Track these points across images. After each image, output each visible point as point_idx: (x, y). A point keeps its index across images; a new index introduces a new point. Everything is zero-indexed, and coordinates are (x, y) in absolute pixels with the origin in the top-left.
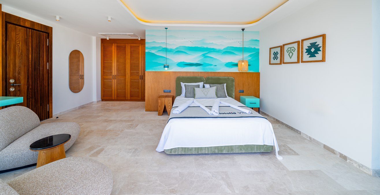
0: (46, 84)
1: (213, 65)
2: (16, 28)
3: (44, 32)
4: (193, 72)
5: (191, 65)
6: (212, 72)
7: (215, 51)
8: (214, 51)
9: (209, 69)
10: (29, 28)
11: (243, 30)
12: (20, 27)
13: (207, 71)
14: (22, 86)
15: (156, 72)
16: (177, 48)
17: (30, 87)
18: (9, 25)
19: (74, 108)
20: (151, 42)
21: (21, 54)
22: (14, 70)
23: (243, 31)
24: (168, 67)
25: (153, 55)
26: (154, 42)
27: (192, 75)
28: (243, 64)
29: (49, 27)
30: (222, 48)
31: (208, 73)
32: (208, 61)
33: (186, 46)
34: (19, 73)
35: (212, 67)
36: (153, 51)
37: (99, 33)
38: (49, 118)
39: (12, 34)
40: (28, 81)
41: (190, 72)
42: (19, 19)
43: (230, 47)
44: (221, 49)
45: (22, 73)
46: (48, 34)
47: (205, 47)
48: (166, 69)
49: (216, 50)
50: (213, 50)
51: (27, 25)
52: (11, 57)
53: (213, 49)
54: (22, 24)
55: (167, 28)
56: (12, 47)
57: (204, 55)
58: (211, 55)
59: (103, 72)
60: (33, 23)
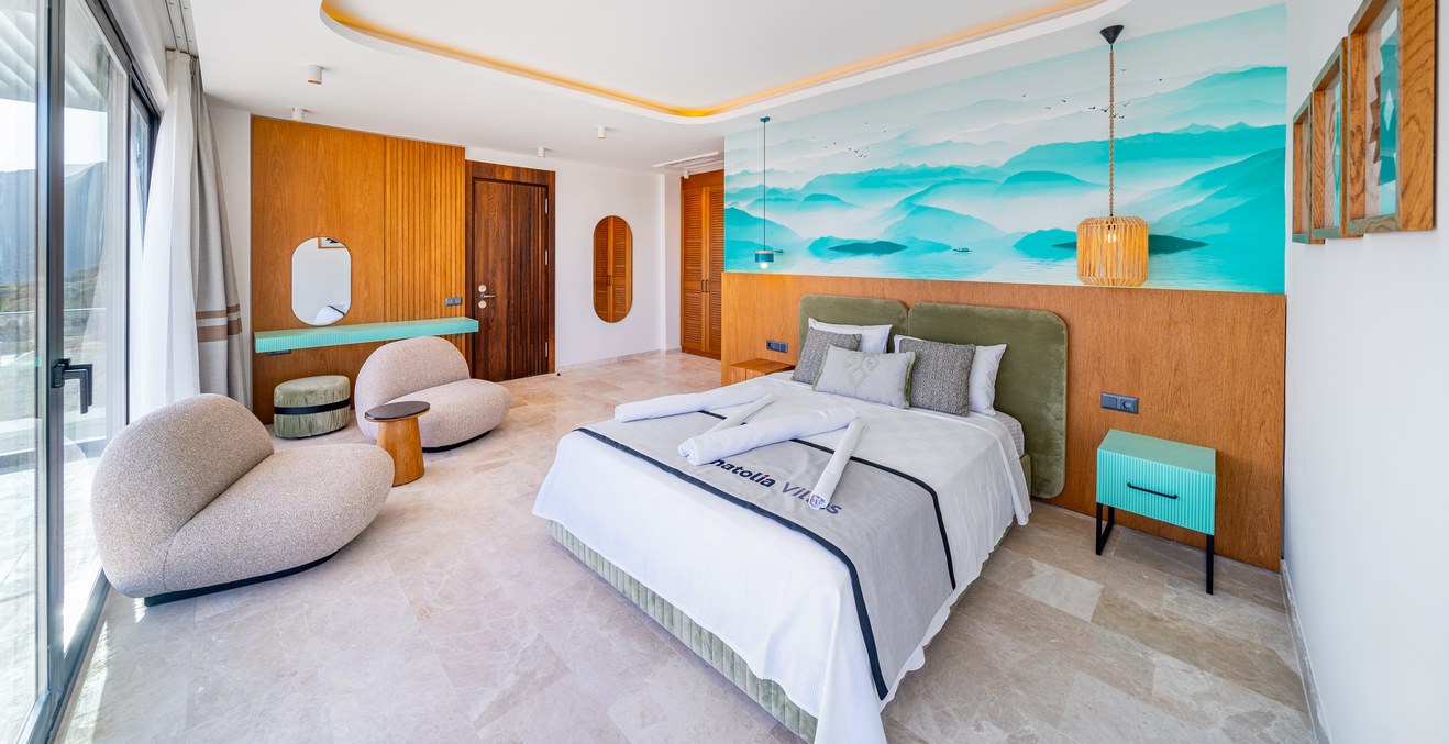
0: (541, 296)
1: (949, 248)
2: (488, 187)
3: (538, 185)
4: (863, 280)
5: (858, 248)
6: (940, 283)
7: (961, 177)
8: (957, 181)
9: (930, 269)
10: (510, 182)
11: (1112, 33)
12: (496, 184)
13: (924, 277)
14: (499, 300)
15: (746, 275)
16: (809, 186)
17: (512, 302)
18: (478, 184)
19: (606, 360)
20: (737, 175)
21: (498, 236)
22: (486, 267)
23: (1111, 40)
24: (769, 258)
25: (743, 217)
26: (745, 173)
27: (856, 292)
28: (1111, 237)
29: (547, 172)
30: (998, 159)
31: (922, 283)
32: (927, 231)
33: (841, 173)
34: (494, 274)
35: (948, 256)
36: (742, 206)
37: (655, 166)
38: (547, 372)
39: (483, 199)
40: (509, 290)
41: (851, 278)
42: (493, 167)
43: (1048, 147)
44: (995, 166)
45: (499, 274)
46: (546, 187)
47: (915, 163)
48: (764, 265)
49: (966, 172)
50: (954, 177)
51: (508, 176)
52: (480, 244)
53: (952, 170)
54: (498, 177)
55: (768, 119)
56: (483, 225)
57: (909, 202)
58: (946, 201)
59: (685, 269)
60: (517, 170)
